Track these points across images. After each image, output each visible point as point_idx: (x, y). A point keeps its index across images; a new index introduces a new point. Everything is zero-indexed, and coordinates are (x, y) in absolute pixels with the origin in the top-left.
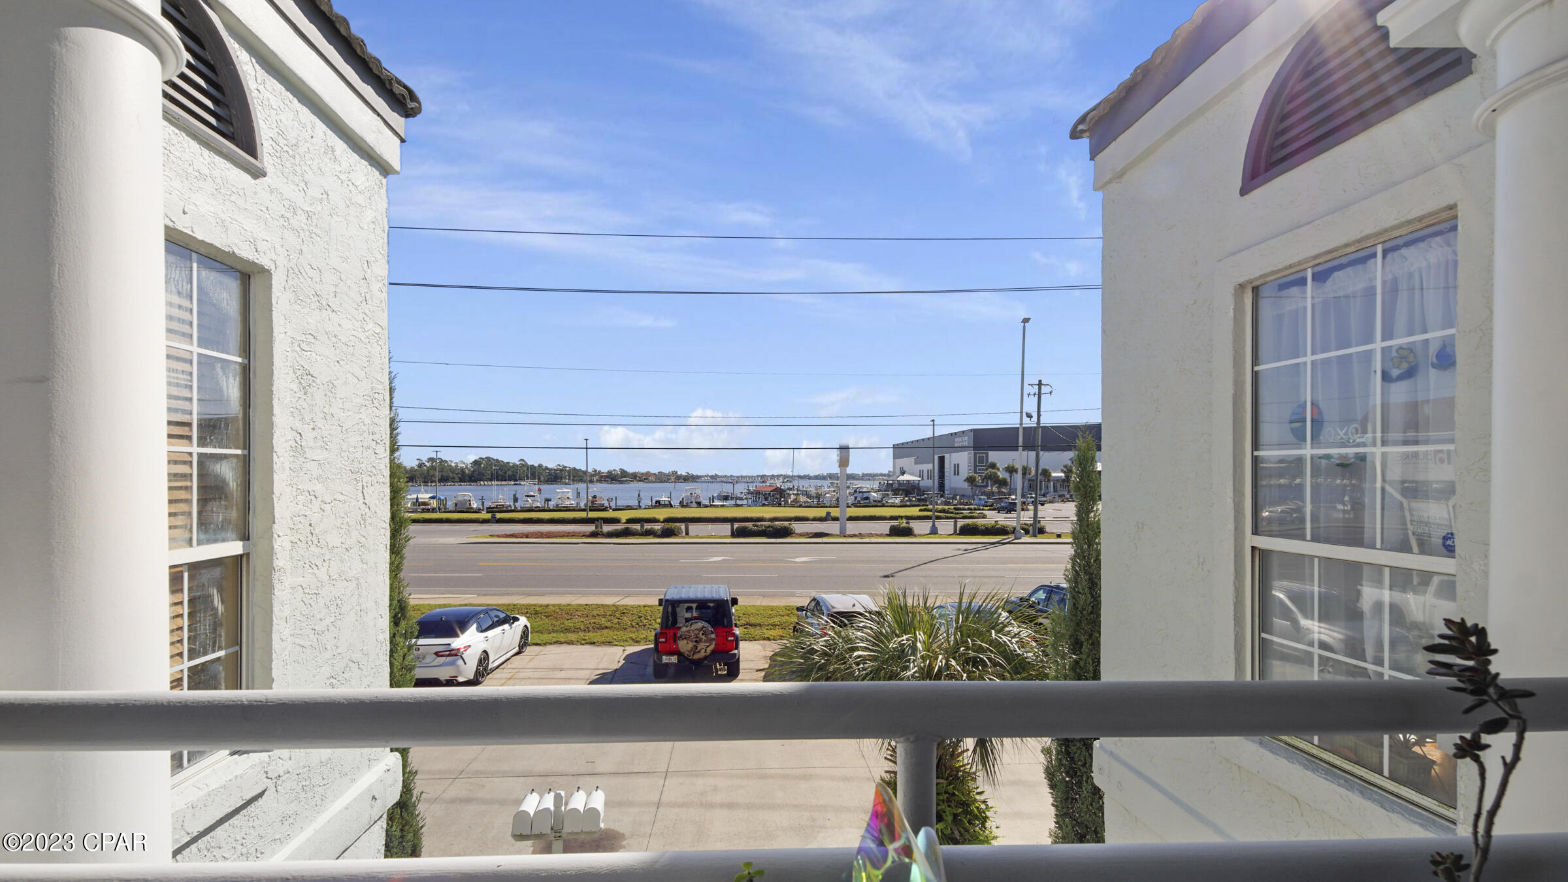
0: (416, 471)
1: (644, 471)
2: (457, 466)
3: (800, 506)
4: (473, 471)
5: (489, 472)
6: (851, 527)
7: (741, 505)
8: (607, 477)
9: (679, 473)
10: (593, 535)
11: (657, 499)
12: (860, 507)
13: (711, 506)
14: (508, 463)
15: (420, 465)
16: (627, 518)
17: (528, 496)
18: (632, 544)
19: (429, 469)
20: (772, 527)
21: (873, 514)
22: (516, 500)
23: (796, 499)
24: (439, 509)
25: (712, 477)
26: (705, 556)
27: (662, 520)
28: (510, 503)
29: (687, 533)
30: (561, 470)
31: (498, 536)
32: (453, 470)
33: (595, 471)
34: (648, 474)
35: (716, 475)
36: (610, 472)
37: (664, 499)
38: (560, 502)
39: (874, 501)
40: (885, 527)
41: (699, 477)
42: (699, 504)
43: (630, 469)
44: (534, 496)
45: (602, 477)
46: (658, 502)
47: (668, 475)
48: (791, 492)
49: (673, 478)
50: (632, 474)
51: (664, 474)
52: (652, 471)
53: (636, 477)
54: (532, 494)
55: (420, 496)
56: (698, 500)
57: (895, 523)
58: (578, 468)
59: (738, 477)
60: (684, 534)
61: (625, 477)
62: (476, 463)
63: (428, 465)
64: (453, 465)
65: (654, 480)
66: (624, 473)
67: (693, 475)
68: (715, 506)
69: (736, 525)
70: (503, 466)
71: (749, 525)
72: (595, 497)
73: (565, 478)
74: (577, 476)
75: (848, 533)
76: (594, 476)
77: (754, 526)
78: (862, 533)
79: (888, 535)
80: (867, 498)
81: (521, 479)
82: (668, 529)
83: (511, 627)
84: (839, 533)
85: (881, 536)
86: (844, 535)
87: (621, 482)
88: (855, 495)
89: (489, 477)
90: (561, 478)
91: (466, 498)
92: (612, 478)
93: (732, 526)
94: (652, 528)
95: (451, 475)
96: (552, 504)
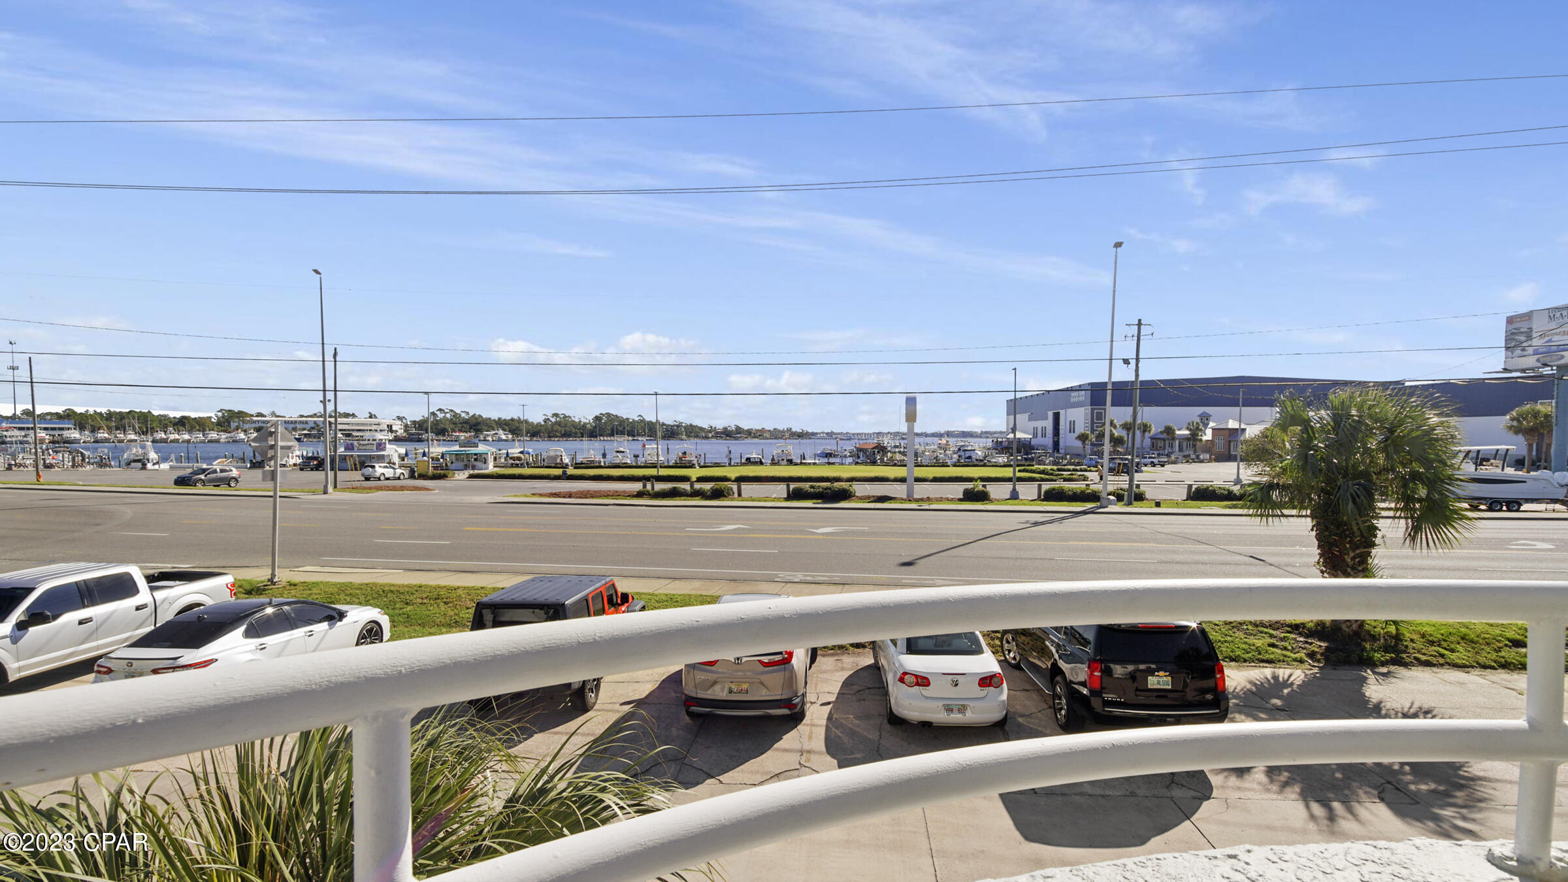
0: (541, 425)
1: (759, 428)
2: (580, 421)
3: (895, 465)
4: (595, 427)
5: (609, 428)
6: (921, 490)
7: (833, 464)
8: (722, 433)
9: (794, 430)
10: (640, 495)
11: (748, 456)
12: (959, 466)
13: (801, 463)
14: (628, 419)
15: (545, 421)
16: (698, 476)
17: (618, 452)
18: (666, 506)
20: (830, 489)
21: (959, 475)
22: (604, 456)
23: (892, 457)
24: (527, 464)
25: (827, 434)
26: (721, 524)
27: (733, 479)
28: (599, 458)
29: (740, 495)
30: (678, 426)
31: (541, 495)
32: (575, 425)
33: (711, 427)
34: (763, 430)
35: (832, 432)
36: (725, 429)
38: (650, 458)
39: (977, 460)
40: (958, 489)
41: (814, 434)
42: (790, 462)
43: (745, 426)
44: (623, 452)
45: (717, 433)
46: (748, 459)
47: (783, 431)
48: (897, 450)
49: (787, 435)
50: (746, 431)
51: (779, 431)
52: (767, 428)
53: (749, 433)
54: (622, 449)
55: (510, 451)
56: (790, 458)
57: (969, 485)
58: (694, 424)
59: (854, 434)
60: (736, 495)
61: (740, 433)
62: (597, 418)
63: (553, 420)
64: (577, 420)
65: (768, 436)
66: (739, 430)
67: (807, 432)
68: (805, 464)
69: (793, 486)
70: (622, 422)
71: (806, 486)
72: (685, 453)
73: (682, 434)
74: (693, 432)
75: (916, 496)
76: (710, 432)
77: (812, 487)
78: (931, 496)
79: (960, 500)
80: (970, 457)
81: (639, 435)
82: (717, 490)
83: (331, 626)
84: (905, 497)
85: (952, 500)
86: (910, 499)
87: (736, 439)
88: (959, 453)
89: (608, 432)
90: (678, 434)
91: (558, 453)
92: (727, 434)
93: (788, 486)
94: (701, 489)
95: (574, 430)
96: (641, 461)
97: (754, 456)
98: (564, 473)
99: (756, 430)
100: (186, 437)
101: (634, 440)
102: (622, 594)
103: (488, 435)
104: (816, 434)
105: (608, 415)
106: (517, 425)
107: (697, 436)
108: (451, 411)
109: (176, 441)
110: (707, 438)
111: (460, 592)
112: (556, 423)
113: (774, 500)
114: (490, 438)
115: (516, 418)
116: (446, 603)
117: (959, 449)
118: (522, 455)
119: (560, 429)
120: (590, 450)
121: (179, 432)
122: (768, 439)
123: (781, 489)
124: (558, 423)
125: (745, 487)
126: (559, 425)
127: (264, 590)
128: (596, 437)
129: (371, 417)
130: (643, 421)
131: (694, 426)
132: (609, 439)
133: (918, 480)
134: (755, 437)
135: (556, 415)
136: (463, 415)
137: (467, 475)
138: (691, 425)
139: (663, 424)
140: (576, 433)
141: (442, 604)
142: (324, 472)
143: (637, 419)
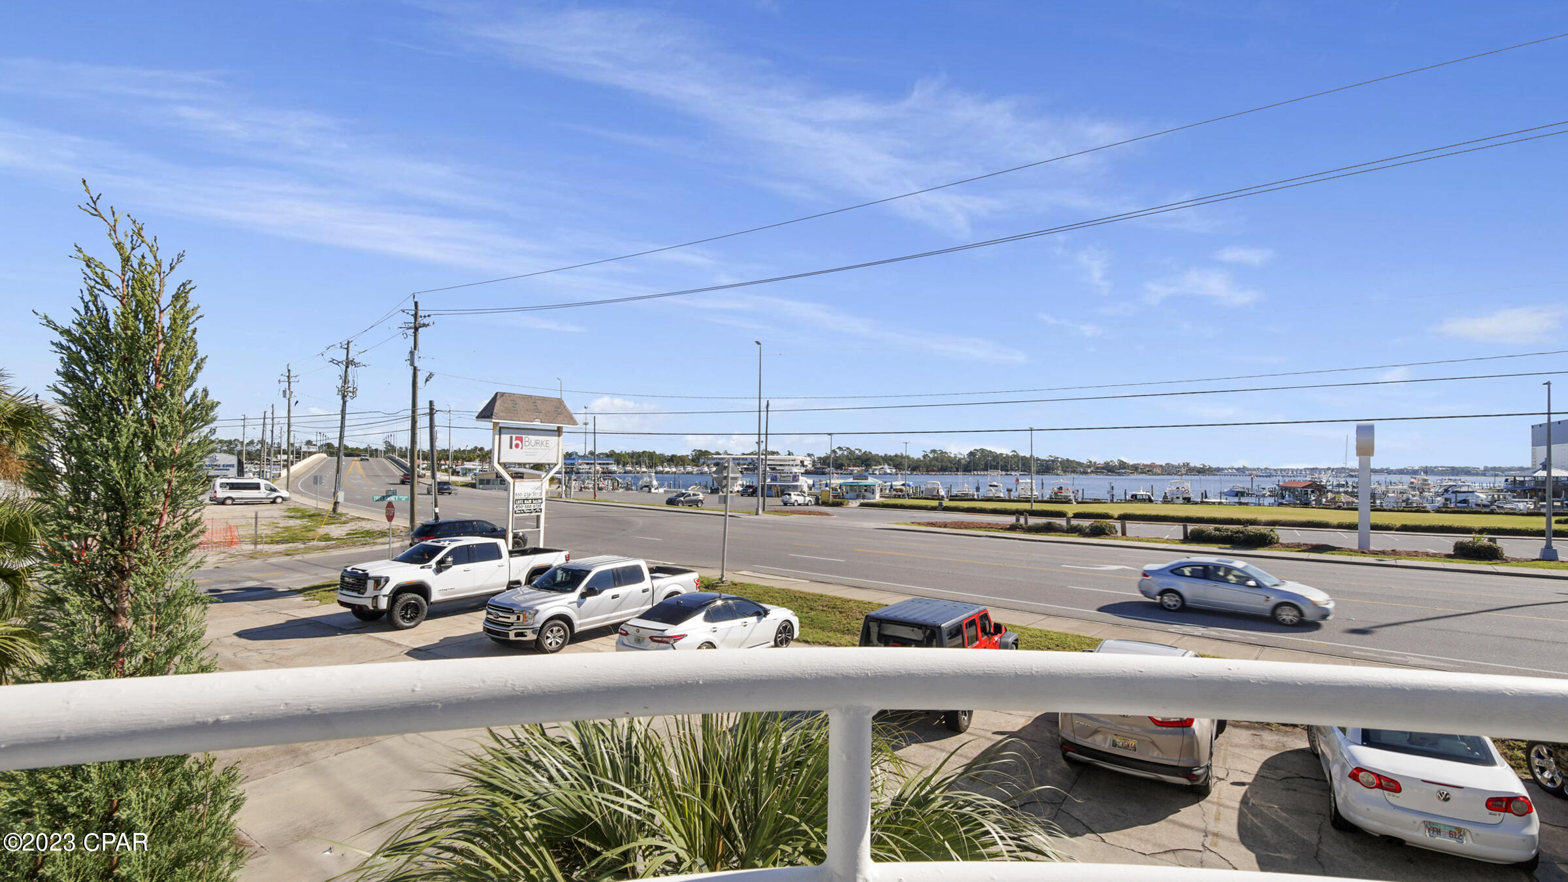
0: (921, 461)
1: (1148, 462)
2: (956, 457)
3: (1339, 508)
4: (969, 462)
5: (983, 463)
6: (1378, 541)
7: (1247, 504)
8: (1103, 468)
9: (1192, 465)
10: (1013, 528)
11: (1134, 493)
12: (1446, 512)
13: (1202, 502)
14: (1001, 454)
15: (924, 457)
16: (1075, 512)
17: (991, 486)
18: (1040, 541)
19: (931, 460)
20: (1242, 532)
21: (1446, 523)
22: (978, 489)
23: (1334, 498)
24: (908, 495)
25: (1238, 470)
26: (1103, 563)
27: (1116, 516)
28: (972, 491)
29: (1124, 533)
30: (1053, 461)
31: (919, 524)
32: (950, 460)
33: (1090, 462)
34: (1153, 466)
35: (1244, 468)
36: (1107, 464)
37: (1142, 493)
38: (1023, 493)
39: (1477, 505)
40: (1447, 543)
41: (1218, 470)
42: (1188, 500)
43: (1131, 461)
44: (996, 486)
45: (1098, 468)
46: (1134, 496)
47: (1179, 467)
48: (1342, 490)
49: (1183, 471)
50: (1132, 466)
51: (1173, 466)
52: (1158, 463)
53: (1136, 469)
54: (995, 483)
55: (894, 483)
56: (1187, 496)
57: (1466, 538)
58: (1071, 459)
59: (1275, 470)
60: (1119, 534)
61: (1124, 468)
62: (971, 454)
63: (931, 456)
64: (952, 456)
65: (1159, 472)
66: (1123, 465)
67: (1210, 468)
68: (1207, 503)
69: (1191, 527)
70: (996, 457)
71: (1210, 528)
72: (1061, 488)
73: (1057, 469)
74: (1070, 467)
75: (1372, 548)
76: (1089, 467)
77: (1217, 529)
78: (1398, 549)
79: (1448, 556)
80: (1465, 501)
81: (1012, 470)
82: (1097, 527)
83: (759, 620)
84: (1356, 547)
85: (1434, 556)
86: (1363, 550)
87: (1119, 474)
88: (1446, 496)
89: (983, 467)
90: (1053, 469)
91: (935, 486)
92: (1108, 469)
93: (1185, 528)
94: (1079, 525)
95: (949, 465)
96: (1014, 495)
97: (1141, 492)
98: (941, 504)
99: (1144, 465)
100: (674, 470)
101: (1007, 474)
102: (995, 624)
103: (876, 469)
104: (1223, 469)
105: (982, 450)
106: (900, 460)
107: (1074, 472)
108: (848, 448)
109: (668, 473)
110: (1085, 473)
111: (851, 604)
112: (934, 458)
113: (1167, 541)
114: (877, 472)
115: (899, 454)
116: (841, 612)
117: (1446, 491)
118: (903, 488)
119: (937, 463)
120: (964, 484)
121: (670, 466)
122: (1158, 474)
123: (1176, 530)
124: (935, 459)
125: (1129, 525)
126: (937, 460)
127: (717, 586)
128: (970, 471)
129: (789, 455)
130: (1016, 456)
131: (1071, 461)
132: (982, 473)
133: (1375, 527)
134: (1143, 473)
135: (934, 451)
136: (857, 452)
137: (858, 504)
138: (1068, 460)
139: (1038, 459)
140: (951, 468)
141: (837, 613)
142: (756, 498)
143: (1010, 454)
